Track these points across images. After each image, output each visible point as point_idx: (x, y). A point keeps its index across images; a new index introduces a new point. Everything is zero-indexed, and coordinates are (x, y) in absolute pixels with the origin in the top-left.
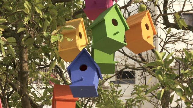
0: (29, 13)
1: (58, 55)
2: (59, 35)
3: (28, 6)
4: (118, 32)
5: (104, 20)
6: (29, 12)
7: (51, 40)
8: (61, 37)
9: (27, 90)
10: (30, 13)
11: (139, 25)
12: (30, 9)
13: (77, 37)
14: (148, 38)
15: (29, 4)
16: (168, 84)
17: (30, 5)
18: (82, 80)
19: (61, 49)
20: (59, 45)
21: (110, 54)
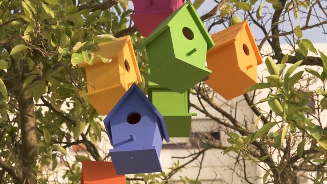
0: (31, 19)
1: (87, 100)
2: (87, 53)
3: (29, 7)
4: (194, 50)
5: (169, 28)
6: (31, 17)
7: (72, 60)
8: (90, 56)
9: (34, 169)
10: (33, 19)
11: (231, 45)
12: (33, 13)
13: (122, 69)
14: (247, 69)
15: (32, 5)
16: (293, 119)
17: (34, 7)
18: (132, 140)
19: (92, 91)
20: (90, 83)
21: (181, 93)
